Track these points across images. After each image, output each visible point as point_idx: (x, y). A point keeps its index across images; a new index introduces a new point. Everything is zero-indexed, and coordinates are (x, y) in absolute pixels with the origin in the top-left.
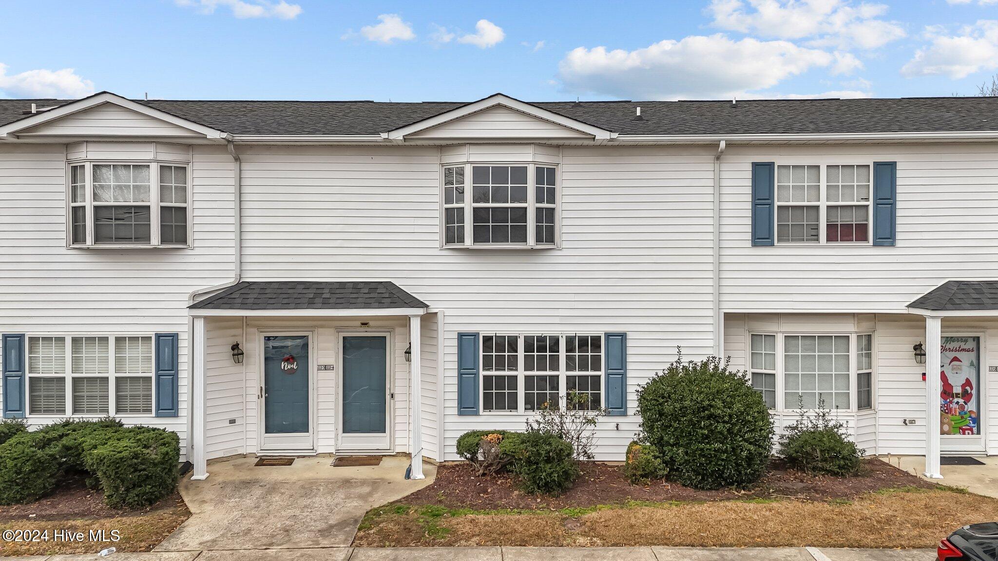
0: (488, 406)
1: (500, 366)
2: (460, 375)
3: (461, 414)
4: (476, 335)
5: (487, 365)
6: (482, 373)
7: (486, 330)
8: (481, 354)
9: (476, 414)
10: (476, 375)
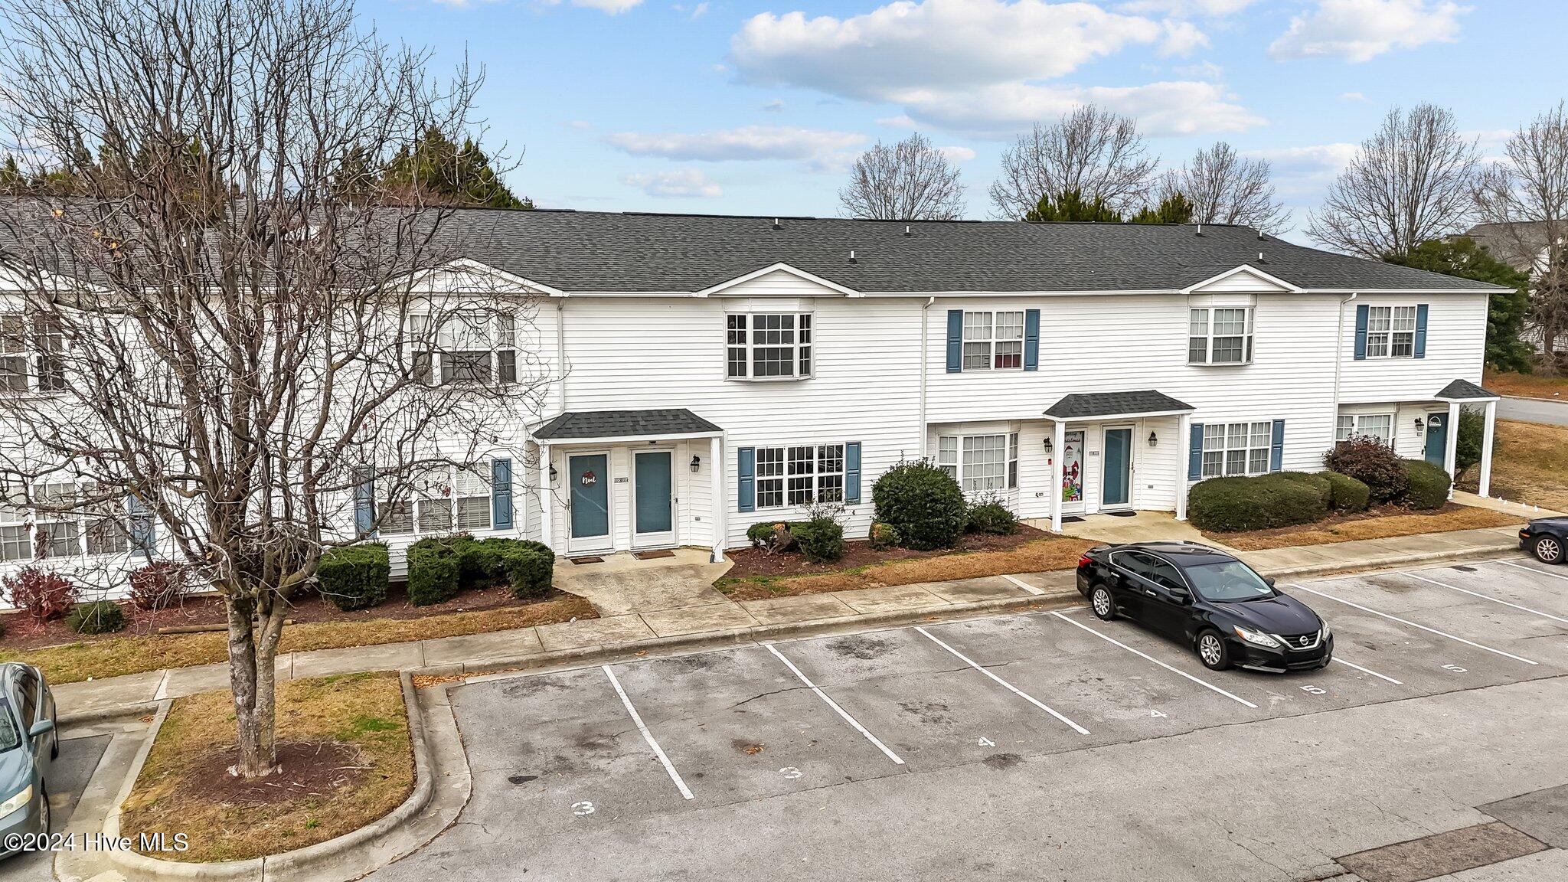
0: (761, 504)
1: (770, 473)
2: (740, 481)
3: (741, 511)
4: (752, 449)
5: (761, 472)
6: (757, 478)
7: (760, 444)
8: (756, 463)
9: (753, 510)
10: (753, 480)
